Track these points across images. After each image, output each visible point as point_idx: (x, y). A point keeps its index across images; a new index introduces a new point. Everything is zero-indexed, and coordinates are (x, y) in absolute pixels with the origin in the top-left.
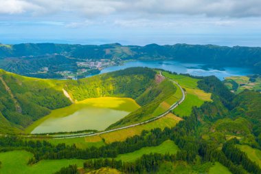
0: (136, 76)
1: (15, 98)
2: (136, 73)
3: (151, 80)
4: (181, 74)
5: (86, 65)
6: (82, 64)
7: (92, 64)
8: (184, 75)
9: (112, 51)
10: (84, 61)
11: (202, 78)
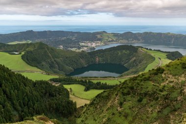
0: (124, 51)
1: (55, 61)
2: (124, 49)
3: (135, 54)
4: (154, 50)
5: (86, 45)
6: (83, 44)
7: (89, 44)
8: (157, 50)
9: (101, 36)
10: (82, 42)
11: (169, 52)
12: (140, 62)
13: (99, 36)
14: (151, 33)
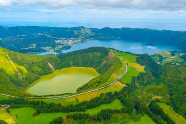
1: (17, 69)
2: (96, 51)
3: (106, 56)
4: (125, 52)
5: (61, 42)
9: (79, 32)
10: (59, 39)
11: (139, 55)
12: (110, 67)
13: (76, 32)
14: (128, 28)
